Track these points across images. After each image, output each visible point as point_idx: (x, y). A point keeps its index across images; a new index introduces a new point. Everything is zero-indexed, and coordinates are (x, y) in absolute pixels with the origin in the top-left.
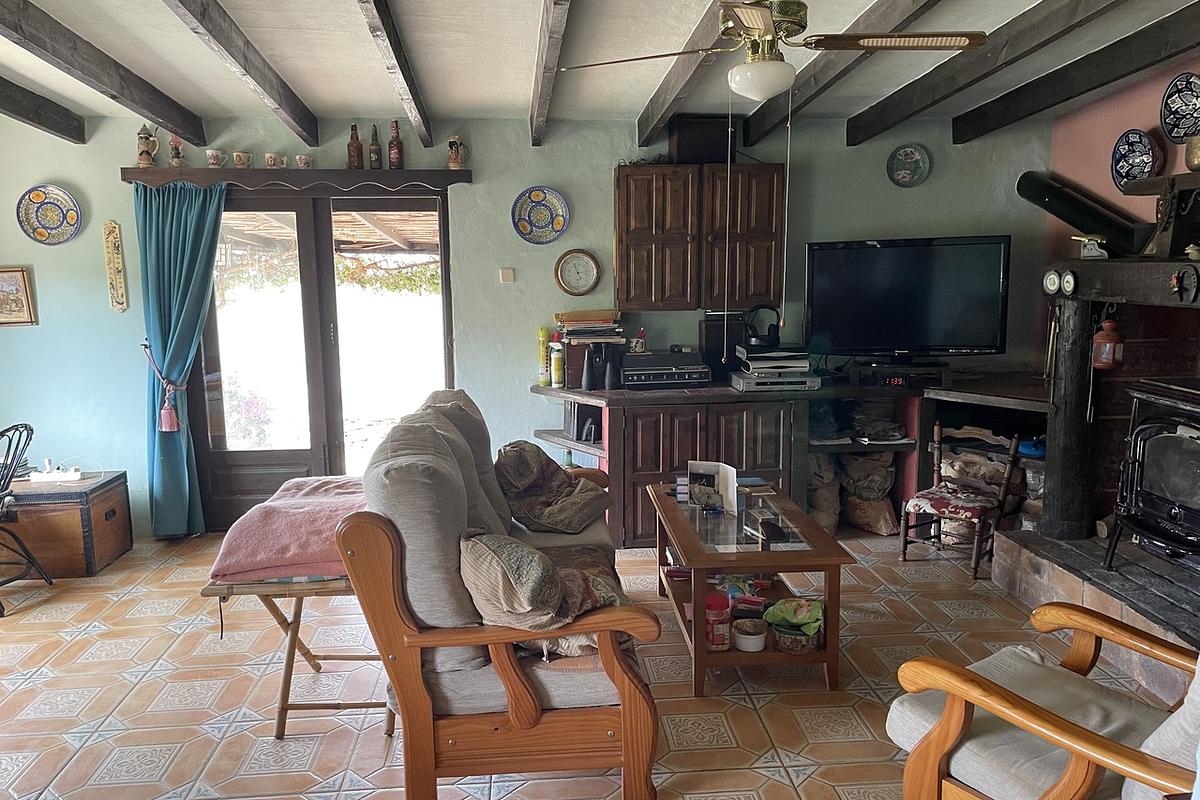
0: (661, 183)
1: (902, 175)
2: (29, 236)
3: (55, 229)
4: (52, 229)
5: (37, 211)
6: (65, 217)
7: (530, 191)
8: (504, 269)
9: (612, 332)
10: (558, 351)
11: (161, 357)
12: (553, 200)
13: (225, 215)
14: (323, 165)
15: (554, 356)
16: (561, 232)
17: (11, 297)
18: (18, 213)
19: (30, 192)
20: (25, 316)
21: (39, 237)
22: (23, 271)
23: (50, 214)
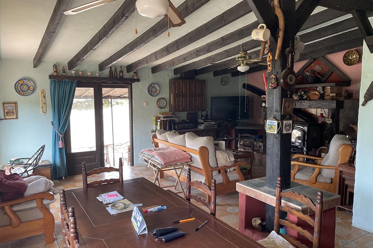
0: (182, 83)
1: (223, 83)
2: (18, 93)
3: (26, 91)
4: (25, 91)
5: (20, 86)
6: (29, 88)
7: (152, 84)
8: (145, 102)
9: (172, 117)
10: (160, 122)
11: (58, 127)
12: (157, 86)
13: (77, 88)
14: (102, 76)
15: (159, 123)
16: (158, 94)
17: (11, 111)
18: (15, 86)
19: (19, 81)
20: (15, 117)
21: (21, 94)
22: (15, 103)
23: (24, 87)
